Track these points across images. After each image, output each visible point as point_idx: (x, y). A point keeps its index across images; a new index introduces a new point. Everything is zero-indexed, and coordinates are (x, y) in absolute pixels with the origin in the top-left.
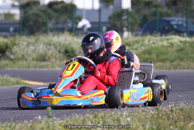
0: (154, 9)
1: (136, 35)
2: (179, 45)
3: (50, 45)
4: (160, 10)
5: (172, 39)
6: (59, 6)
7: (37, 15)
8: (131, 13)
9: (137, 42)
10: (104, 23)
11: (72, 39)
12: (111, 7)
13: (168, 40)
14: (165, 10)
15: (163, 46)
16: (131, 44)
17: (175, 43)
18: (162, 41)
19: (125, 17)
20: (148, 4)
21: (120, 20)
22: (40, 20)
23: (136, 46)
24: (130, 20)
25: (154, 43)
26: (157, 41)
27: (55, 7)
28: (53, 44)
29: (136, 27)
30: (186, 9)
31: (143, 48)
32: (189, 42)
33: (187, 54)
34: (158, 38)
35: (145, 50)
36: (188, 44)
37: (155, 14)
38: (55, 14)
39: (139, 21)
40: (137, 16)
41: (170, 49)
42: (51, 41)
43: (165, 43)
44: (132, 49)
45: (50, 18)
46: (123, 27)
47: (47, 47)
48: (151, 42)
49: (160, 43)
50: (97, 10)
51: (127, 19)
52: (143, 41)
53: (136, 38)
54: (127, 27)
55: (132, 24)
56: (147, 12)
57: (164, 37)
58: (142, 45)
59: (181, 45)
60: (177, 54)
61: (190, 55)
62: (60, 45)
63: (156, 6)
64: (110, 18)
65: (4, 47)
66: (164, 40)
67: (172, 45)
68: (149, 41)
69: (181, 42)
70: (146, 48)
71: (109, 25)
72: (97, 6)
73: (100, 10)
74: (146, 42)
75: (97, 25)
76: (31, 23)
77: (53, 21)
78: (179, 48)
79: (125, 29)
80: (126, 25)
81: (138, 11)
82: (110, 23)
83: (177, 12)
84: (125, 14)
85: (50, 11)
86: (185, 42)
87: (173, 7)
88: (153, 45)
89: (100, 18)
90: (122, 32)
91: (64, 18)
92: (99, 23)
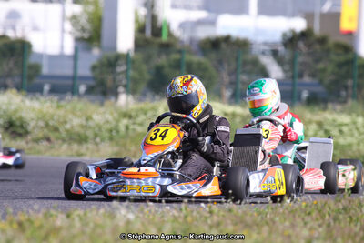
0: (175, 56)
1: (140, 100)
4: (188, 57)
8: (133, 62)
9: (145, 112)
10: (83, 79)
11: (22, 101)
12: (96, 52)
14: (197, 58)
16: (133, 114)
19: (121, 68)
20: (167, 47)
21: (114, 72)
23: (141, 118)
24: (131, 73)
29: (142, 87)
30: (237, 59)
32: (240, 115)
36: (238, 120)
37: (177, 65)
39: (148, 77)
40: (144, 67)
44: (134, 123)
46: (117, 87)
50: (68, 57)
51: (126, 71)
52: (154, 109)
53: (142, 105)
54: (125, 86)
55: (136, 82)
56: (162, 60)
63: (180, 52)
64: (94, 68)
69: (226, 114)
71: (92, 83)
72: (69, 48)
73: (75, 57)
75: (70, 82)
79: (121, 89)
80: (124, 82)
81: (147, 60)
82: (94, 78)
83: (220, 62)
84: (122, 61)
86: (234, 115)
87: (213, 55)
89: (75, 67)
90: (116, 95)
91: (7, 65)
92: (74, 78)
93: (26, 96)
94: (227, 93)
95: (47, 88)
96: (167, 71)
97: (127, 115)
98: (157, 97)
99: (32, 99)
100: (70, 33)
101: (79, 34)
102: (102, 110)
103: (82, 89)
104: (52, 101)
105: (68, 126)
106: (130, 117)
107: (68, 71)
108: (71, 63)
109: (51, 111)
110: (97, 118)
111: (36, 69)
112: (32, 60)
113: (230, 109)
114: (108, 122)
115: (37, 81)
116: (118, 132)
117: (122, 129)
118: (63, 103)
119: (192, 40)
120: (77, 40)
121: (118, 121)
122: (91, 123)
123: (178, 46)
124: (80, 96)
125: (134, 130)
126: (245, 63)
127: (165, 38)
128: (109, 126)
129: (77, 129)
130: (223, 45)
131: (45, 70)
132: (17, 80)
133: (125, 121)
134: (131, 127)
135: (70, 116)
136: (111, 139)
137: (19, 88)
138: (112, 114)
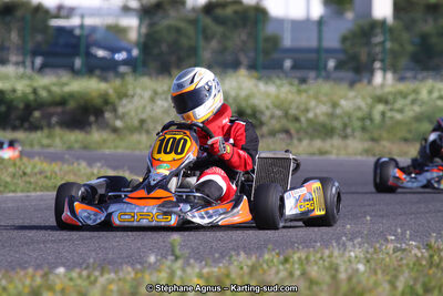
1: (402, 79)
7: (178, 30)
9: (404, 96)
10: (331, 52)
12: (350, 15)
16: (390, 98)
19: (378, 39)
20: (433, 9)
21: (368, 44)
22: (185, 42)
23: (400, 103)
24: (388, 45)
27: (219, 12)
29: (404, 61)
31: (417, 108)
35: (422, 114)
38: (219, 29)
39: (410, 48)
40: (405, 36)
44: (391, 110)
46: (374, 61)
51: (383, 43)
52: (416, 91)
53: (402, 87)
54: (382, 61)
55: (395, 55)
58: (413, 102)
64: (344, 39)
65: (98, 102)
68: (430, 92)
70: (424, 108)
71: (342, 56)
73: (320, 22)
74: (424, 94)
76: (164, 47)
77: (214, 44)
79: (377, 65)
80: (380, 57)
82: (344, 51)
84: (378, 30)
88: (440, 103)
90: (372, 72)
91: (239, 37)
95: (288, 64)
96: (434, 40)
97: (382, 100)
102: (351, 94)
105: (311, 115)
106: (386, 102)
110: (346, 105)
114: (359, 108)
116: (371, 120)
117: (377, 117)
121: (371, 107)
122: (338, 111)
125: (392, 118)
128: (359, 114)
129: (322, 119)
133: (381, 107)
134: (389, 114)
136: (364, 129)
138: (364, 98)
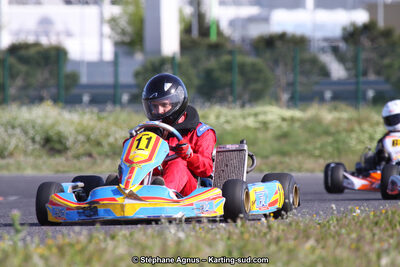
0: (226, 58)
2: (279, 127)
3: (13, 127)
4: (239, 59)
5: (265, 113)
6: (32, 51)
8: (180, 66)
11: (60, 114)
13: (256, 115)
14: (250, 59)
15: (247, 128)
17: (272, 122)
18: (244, 118)
25: (227, 122)
26: (235, 117)
28: (20, 126)
30: (294, 59)
32: (299, 120)
33: (296, 144)
34: (237, 111)
36: (297, 125)
37: (229, 67)
41: (260, 135)
42: (15, 119)
43: (251, 122)
45: (13, 76)
47: (6, 131)
48: (222, 119)
49: (242, 122)
50: (108, 63)
56: (212, 63)
57: (248, 110)
59: (285, 126)
60: (276, 145)
61: (302, 146)
62: (34, 127)
63: (231, 53)
66: (249, 115)
67: (265, 125)
69: (284, 119)
72: (108, 54)
75: (111, 91)
78: (278, 132)
81: (195, 62)
83: (276, 62)
85: (12, 60)
86: (292, 120)
87: (268, 54)
89: (116, 74)
92: (116, 86)
93: (63, 108)
94: (285, 97)
98: (207, 104)
99: (70, 111)
100: (110, 37)
101: (118, 38)
103: (125, 98)
104: (92, 113)
107: (109, 80)
108: (111, 69)
109: (92, 123)
111: (73, 78)
112: (68, 69)
113: (288, 113)
115: (75, 91)
118: (105, 114)
119: (243, 40)
120: (117, 44)
123: (229, 46)
124: (122, 106)
126: (303, 62)
127: (213, 37)
130: (279, 44)
131: (84, 80)
132: (54, 90)
135: (113, 129)
137: (56, 100)
